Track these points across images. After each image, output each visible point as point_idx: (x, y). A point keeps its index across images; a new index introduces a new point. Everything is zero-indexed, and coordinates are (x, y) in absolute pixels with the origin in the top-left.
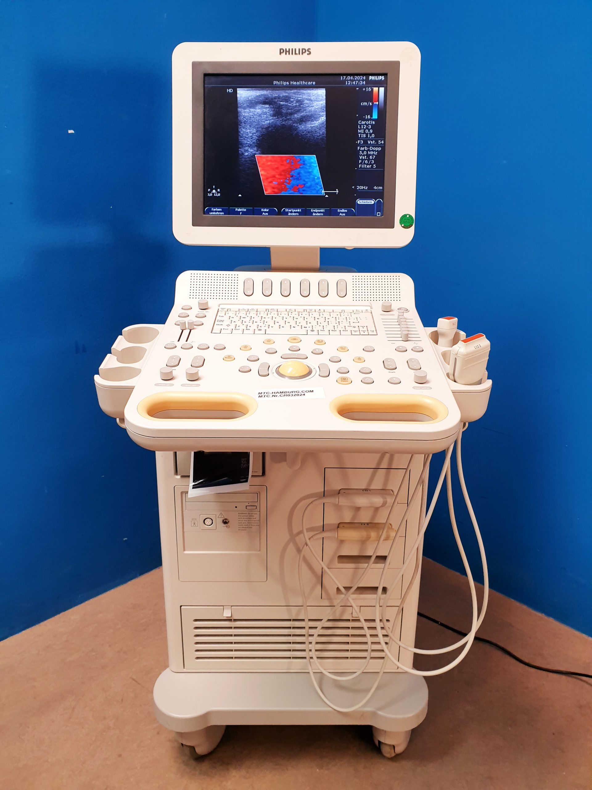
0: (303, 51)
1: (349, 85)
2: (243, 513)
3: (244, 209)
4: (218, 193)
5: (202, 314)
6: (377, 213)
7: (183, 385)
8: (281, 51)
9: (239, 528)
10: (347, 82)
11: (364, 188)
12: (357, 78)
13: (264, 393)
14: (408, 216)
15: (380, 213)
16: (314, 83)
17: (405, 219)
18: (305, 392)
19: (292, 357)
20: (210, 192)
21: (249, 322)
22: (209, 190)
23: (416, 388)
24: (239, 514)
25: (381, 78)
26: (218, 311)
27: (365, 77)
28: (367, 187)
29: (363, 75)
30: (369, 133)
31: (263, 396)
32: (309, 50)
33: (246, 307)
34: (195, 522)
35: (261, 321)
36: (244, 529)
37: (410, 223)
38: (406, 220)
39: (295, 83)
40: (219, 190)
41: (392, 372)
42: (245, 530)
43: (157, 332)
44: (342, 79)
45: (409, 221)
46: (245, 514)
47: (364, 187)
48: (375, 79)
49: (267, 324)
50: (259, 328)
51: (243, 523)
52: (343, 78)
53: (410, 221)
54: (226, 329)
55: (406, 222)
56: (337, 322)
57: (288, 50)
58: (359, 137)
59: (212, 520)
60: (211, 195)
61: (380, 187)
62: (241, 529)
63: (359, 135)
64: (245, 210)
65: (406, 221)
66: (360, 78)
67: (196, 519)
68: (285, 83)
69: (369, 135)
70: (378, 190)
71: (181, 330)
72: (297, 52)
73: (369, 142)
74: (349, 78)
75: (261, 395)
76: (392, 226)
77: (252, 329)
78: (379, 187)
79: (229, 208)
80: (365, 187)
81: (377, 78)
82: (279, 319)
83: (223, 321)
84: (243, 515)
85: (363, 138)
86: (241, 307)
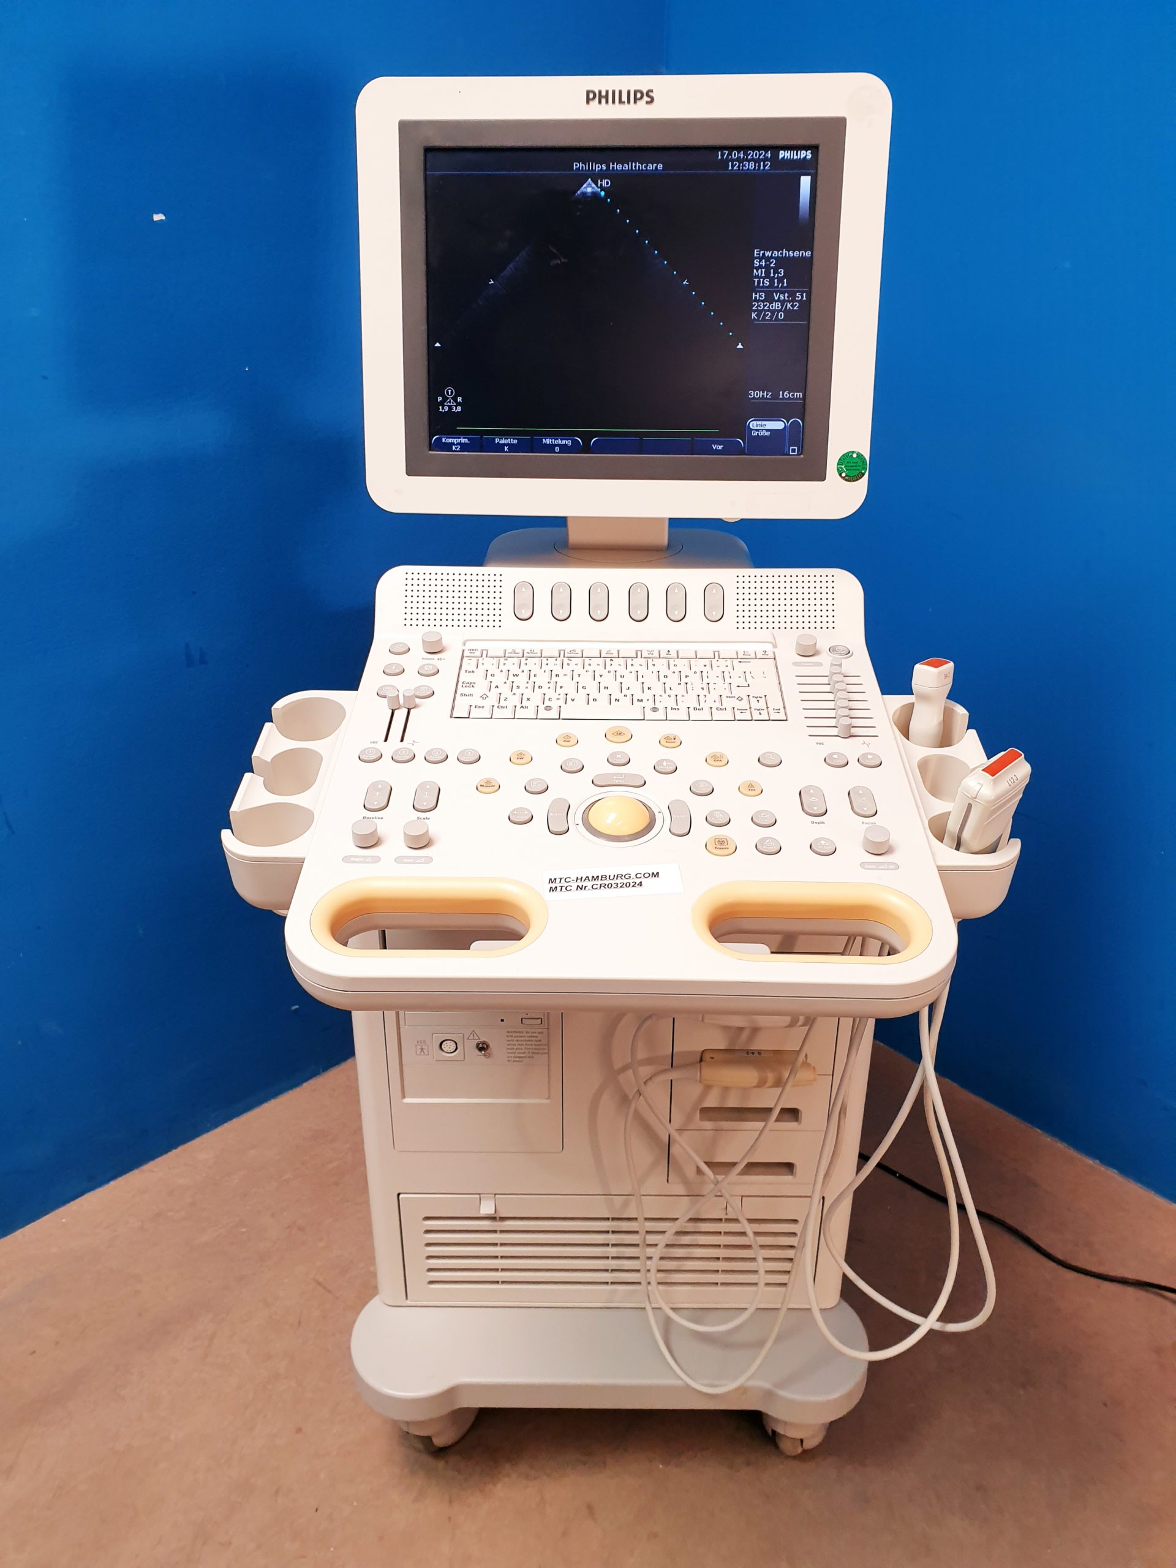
0: (637, 96)
1: (736, 170)
2: (516, 1032)
3: (514, 439)
4: (458, 404)
5: (431, 667)
6: (791, 448)
7: (399, 860)
8: (591, 96)
9: (508, 1057)
10: (730, 163)
11: (763, 396)
12: (753, 156)
13: (561, 879)
14: (855, 456)
15: (796, 448)
16: (660, 167)
17: (848, 463)
18: (642, 876)
19: (614, 782)
20: (442, 404)
21: (527, 688)
22: (440, 399)
23: (866, 866)
24: (508, 1032)
25: (804, 155)
26: (462, 657)
27: (769, 152)
28: (770, 393)
29: (766, 148)
30: (776, 277)
31: (559, 889)
32: (651, 94)
33: (519, 647)
34: (423, 1047)
35: (549, 685)
36: (518, 1059)
37: (859, 470)
38: (849, 465)
39: (619, 167)
40: (460, 399)
41: (819, 823)
42: (521, 1061)
43: (340, 713)
44: (720, 157)
45: (856, 466)
46: (520, 1032)
47: (763, 392)
48: (792, 157)
49: (563, 692)
50: (547, 703)
51: (517, 1049)
52: (722, 155)
53: (859, 466)
54: (480, 707)
55: (851, 468)
56: (705, 686)
57: (604, 94)
58: (756, 284)
59: (456, 1044)
60: (446, 408)
61: (798, 394)
62: (513, 1059)
63: (756, 280)
64: (515, 441)
65: (851, 466)
66: (760, 155)
67: (424, 1041)
68: (597, 167)
69: (776, 280)
70: (794, 399)
71: (391, 711)
72: (624, 98)
73: (776, 295)
74: (735, 155)
75: (553, 886)
76: (821, 476)
77: (531, 705)
78: (796, 394)
79: (482, 437)
80: (765, 394)
81: (797, 155)
82: (586, 679)
83: (471, 685)
84: (517, 1034)
85: (763, 287)
86: (509, 647)
